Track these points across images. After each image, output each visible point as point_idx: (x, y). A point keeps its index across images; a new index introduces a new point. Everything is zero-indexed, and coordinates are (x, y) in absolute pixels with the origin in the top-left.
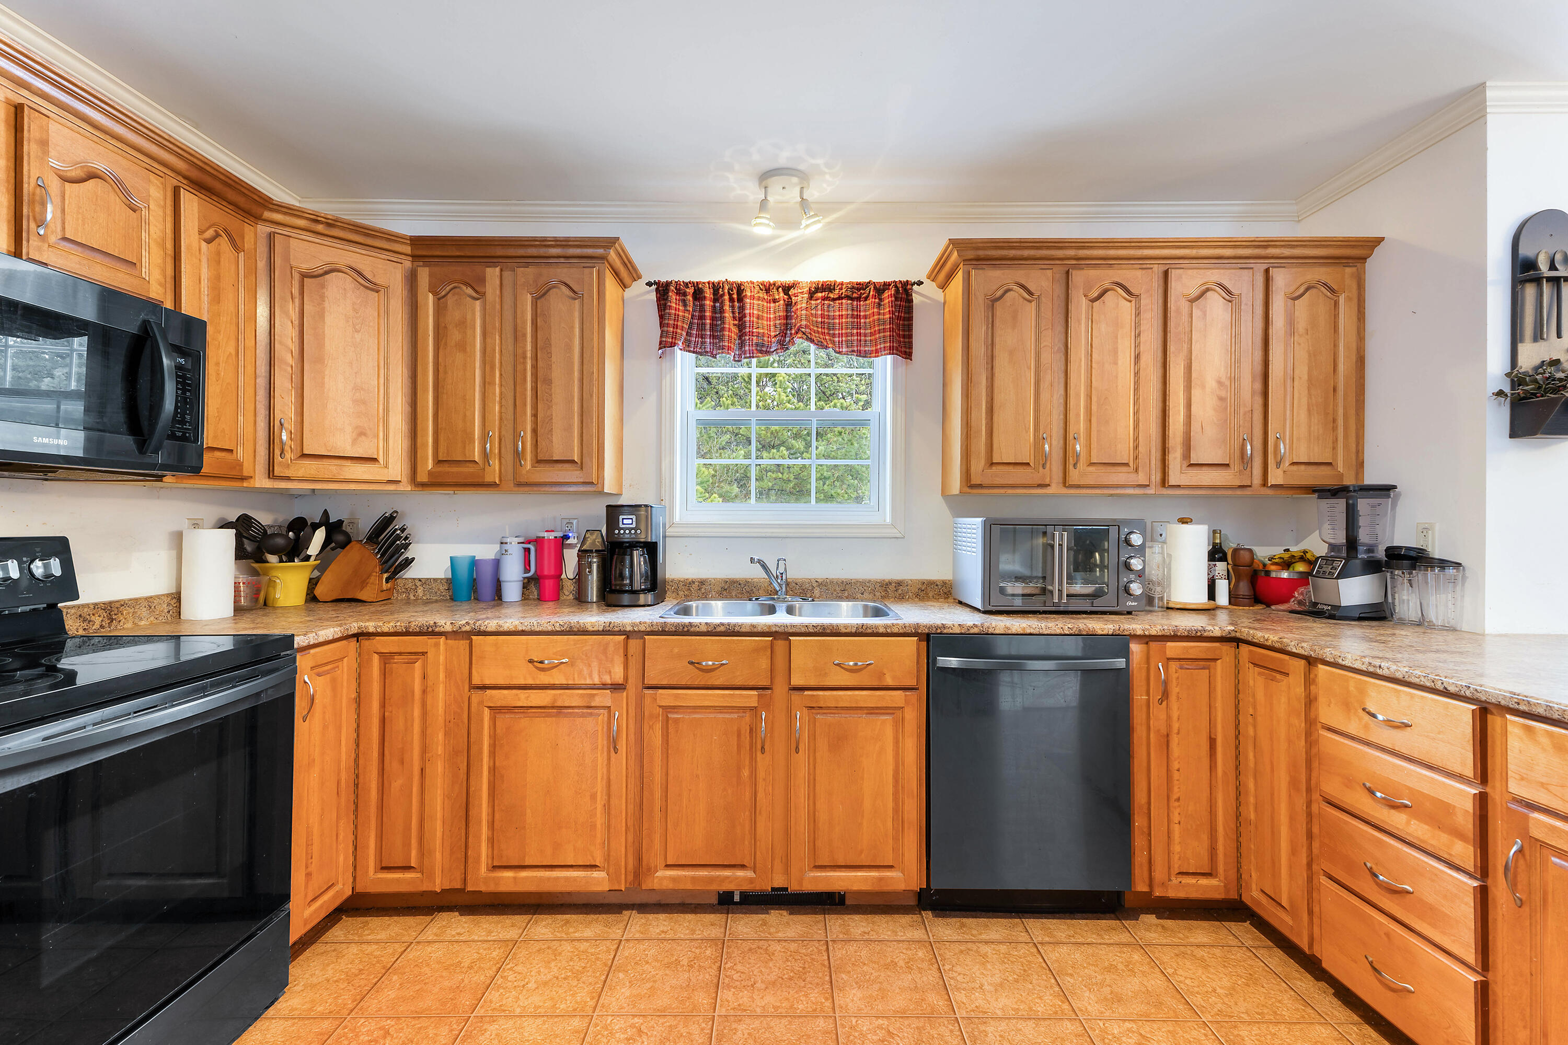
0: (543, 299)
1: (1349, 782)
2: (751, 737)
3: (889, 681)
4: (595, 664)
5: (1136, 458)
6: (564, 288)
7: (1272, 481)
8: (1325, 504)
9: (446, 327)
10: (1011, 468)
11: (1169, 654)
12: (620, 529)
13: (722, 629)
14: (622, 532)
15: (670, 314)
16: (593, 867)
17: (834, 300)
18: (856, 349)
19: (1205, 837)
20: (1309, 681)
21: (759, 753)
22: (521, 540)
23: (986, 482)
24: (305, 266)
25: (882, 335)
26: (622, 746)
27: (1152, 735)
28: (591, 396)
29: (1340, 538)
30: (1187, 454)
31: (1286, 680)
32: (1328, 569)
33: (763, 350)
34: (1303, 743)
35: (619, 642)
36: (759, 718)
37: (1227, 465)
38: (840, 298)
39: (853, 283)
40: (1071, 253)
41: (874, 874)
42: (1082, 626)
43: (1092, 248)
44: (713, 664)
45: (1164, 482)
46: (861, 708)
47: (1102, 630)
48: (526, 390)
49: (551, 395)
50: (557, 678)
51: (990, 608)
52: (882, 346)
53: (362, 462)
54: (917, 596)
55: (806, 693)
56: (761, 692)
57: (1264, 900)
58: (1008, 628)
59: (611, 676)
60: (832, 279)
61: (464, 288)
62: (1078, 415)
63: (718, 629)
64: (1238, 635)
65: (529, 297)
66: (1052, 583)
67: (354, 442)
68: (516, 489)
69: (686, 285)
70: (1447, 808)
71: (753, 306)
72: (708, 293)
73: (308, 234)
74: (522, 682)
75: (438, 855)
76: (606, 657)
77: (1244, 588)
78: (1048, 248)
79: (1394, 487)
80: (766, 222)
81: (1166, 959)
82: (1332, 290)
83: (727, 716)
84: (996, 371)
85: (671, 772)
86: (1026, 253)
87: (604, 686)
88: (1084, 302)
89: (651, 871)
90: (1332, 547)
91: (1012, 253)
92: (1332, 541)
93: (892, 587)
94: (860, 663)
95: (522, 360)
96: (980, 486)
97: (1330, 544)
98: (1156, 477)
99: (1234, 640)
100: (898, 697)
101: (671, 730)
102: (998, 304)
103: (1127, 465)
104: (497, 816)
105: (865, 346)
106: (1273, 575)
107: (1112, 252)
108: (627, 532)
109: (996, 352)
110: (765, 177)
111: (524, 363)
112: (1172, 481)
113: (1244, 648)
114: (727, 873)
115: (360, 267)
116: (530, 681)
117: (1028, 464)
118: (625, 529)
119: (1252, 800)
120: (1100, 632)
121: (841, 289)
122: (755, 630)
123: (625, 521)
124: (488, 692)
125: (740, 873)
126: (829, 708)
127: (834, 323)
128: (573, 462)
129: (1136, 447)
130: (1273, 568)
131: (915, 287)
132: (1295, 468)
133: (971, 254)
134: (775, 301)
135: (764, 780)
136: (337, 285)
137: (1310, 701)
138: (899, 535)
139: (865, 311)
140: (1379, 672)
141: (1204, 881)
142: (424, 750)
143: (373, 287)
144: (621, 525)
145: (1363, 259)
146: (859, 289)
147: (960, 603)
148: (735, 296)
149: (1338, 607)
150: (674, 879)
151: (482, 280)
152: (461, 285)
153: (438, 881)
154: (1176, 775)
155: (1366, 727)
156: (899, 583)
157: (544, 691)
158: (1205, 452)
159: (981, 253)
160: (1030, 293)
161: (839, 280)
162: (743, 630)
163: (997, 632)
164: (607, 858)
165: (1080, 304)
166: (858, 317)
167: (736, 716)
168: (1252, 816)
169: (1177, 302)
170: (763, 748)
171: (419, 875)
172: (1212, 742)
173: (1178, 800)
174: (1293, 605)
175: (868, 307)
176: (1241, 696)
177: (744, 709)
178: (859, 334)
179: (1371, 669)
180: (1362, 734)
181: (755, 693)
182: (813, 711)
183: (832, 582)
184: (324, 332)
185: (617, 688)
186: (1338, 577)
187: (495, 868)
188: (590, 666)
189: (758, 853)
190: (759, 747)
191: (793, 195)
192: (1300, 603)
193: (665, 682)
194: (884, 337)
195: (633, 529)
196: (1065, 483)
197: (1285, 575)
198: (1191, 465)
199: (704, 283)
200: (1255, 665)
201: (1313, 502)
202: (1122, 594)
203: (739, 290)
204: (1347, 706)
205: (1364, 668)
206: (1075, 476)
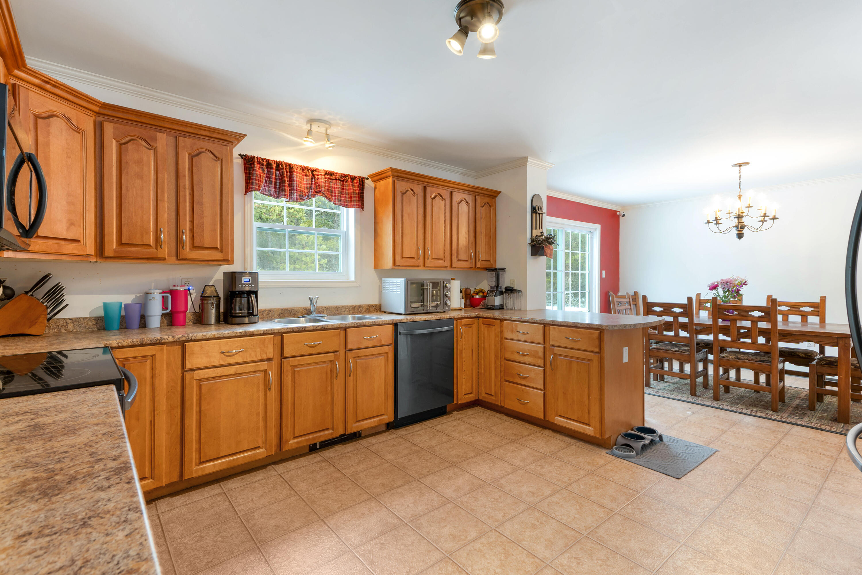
0: (197, 157)
1: (512, 352)
2: (331, 373)
3: (383, 343)
4: (258, 350)
5: (444, 257)
6: (209, 154)
7: (477, 266)
8: (490, 273)
9: (127, 162)
10: (408, 259)
11: (463, 323)
12: (242, 284)
13: (320, 328)
14: (244, 286)
15: (256, 174)
16: (258, 448)
17: (333, 180)
18: (342, 203)
19: (471, 381)
20: (501, 326)
21: (335, 379)
22: (161, 291)
23: (401, 264)
24: (38, 111)
25: (355, 199)
26: (273, 388)
27: (458, 351)
28: (228, 214)
29: (494, 284)
30: (457, 257)
31: (494, 327)
32: (491, 294)
33: (301, 198)
34: (499, 345)
35: (271, 338)
36: (335, 364)
37: (467, 260)
38: (336, 179)
39: (341, 174)
40: (427, 180)
41: (378, 419)
42: (441, 316)
43: (433, 180)
44: (314, 344)
45: (451, 266)
46: (373, 355)
47: (446, 317)
48: (186, 206)
49: (203, 211)
50: (238, 359)
51: (408, 313)
52: (355, 204)
53: (71, 242)
54: (366, 311)
55: (353, 351)
56: (335, 353)
57: (486, 396)
58: (421, 319)
59: (266, 355)
60: (333, 170)
61: (140, 141)
62: (429, 240)
63: (318, 328)
64: (479, 316)
65: (187, 155)
66: (427, 302)
67: (68, 228)
68: (178, 262)
69: (263, 160)
70: (537, 352)
71: (297, 176)
72: (274, 166)
73: (36, 88)
74: (217, 363)
75: (164, 466)
76: (264, 346)
77: (468, 302)
78: (420, 177)
79: (506, 269)
80: (312, 141)
81: (466, 420)
82: (490, 206)
83: (321, 366)
84: (404, 221)
85: (296, 395)
86: (413, 177)
87: (263, 360)
88: (430, 199)
89: (287, 442)
90: (492, 287)
91: (409, 177)
92: (492, 285)
93: (356, 308)
94: (372, 337)
95: (183, 189)
96: (399, 266)
97: (491, 286)
98: (449, 264)
99: (477, 317)
100: (386, 349)
101: (297, 376)
102: (404, 195)
103: (442, 259)
104: (203, 436)
105: (346, 202)
106: (474, 297)
107: (438, 182)
108: (247, 285)
109: (404, 214)
110: (311, 121)
111: (185, 191)
112: (454, 265)
113: (481, 320)
114: (321, 434)
115: (70, 116)
116: (222, 363)
117: (414, 258)
118: (245, 285)
119: (483, 366)
120: (446, 318)
121: (336, 175)
122: (334, 327)
123: (245, 280)
124: (196, 372)
125: (327, 432)
126: (362, 356)
127: (332, 190)
128: (217, 249)
129: (444, 253)
130: (474, 295)
131: (366, 181)
132: (482, 262)
133: (396, 174)
134: (306, 176)
135: (337, 390)
136: (57, 125)
137: (501, 332)
138: (358, 286)
139: (346, 187)
140: (521, 320)
141: (470, 395)
142: (153, 410)
143: (77, 130)
144: (243, 282)
145: (496, 197)
146: (344, 177)
147: (385, 312)
148: (288, 170)
149: (494, 306)
150: (298, 443)
151: (155, 139)
152: (138, 139)
153: (164, 480)
154: (464, 363)
155: (517, 336)
156: (359, 306)
157: (230, 367)
158: (463, 256)
159: (399, 174)
160: (414, 193)
161: (335, 171)
162: (329, 327)
163: (418, 320)
164: (265, 442)
165: (429, 200)
166: (343, 189)
167: (325, 365)
168: (483, 371)
169: (455, 204)
170: (336, 377)
171: (151, 480)
172: (472, 350)
173: (464, 371)
174: (480, 306)
175: (347, 185)
176: (479, 335)
177: (328, 362)
178: (343, 197)
179: (519, 320)
180: (516, 338)
181: (333, 354)
182: (356, 359)
183: (332, 307)
184: (49, 156)
185: (269, 360)
186: (495, 297)
187: (201, 463)
188: (255, 351)
189: (335, 422)
190: (335, 377)
191: (322, 130)
192: (483, 306)
193: (293, 354)
194: (356, 200)
195: (250, 284)
196: (424, 266)
197: (477, 297)
198: (459, 260)
199: (272, 160)
200: (484, 324)
201: (486, 273)
202: (445, 305)
203: (290, 168)
204: (512, 331)
205: (517, 320)
206: (428, 263)
